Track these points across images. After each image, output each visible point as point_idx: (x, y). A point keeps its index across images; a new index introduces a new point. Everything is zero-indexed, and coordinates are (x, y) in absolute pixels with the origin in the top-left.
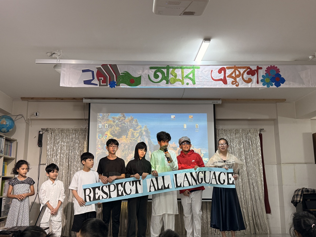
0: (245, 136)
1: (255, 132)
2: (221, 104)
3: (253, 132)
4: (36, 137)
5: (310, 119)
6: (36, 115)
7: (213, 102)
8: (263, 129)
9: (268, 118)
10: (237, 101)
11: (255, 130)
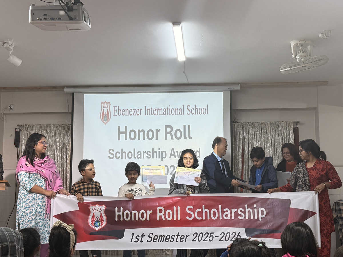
0: (274, 131)
2: (240, 90)
3: (285, 125)
4: (12, 135)
6: (11, 108)
7: (229, 87)
8: (299, 122)
9: (306, 107)
10: (262, 86)
11: (289, 123)
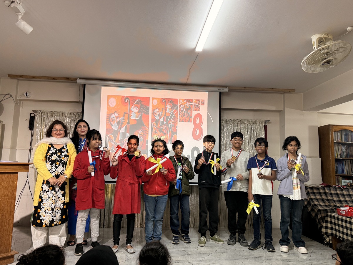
0: (250, 127)
1: (261, 123)
2: (227, 92)
3: (259, 123)
4: (27, 119)
5: (317, 112)
6: (27, 95)
7: (219, 89)
8: (269, 121)
9: (275, 109)
10: (244, 90)
11: (261, 121)
